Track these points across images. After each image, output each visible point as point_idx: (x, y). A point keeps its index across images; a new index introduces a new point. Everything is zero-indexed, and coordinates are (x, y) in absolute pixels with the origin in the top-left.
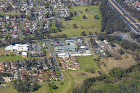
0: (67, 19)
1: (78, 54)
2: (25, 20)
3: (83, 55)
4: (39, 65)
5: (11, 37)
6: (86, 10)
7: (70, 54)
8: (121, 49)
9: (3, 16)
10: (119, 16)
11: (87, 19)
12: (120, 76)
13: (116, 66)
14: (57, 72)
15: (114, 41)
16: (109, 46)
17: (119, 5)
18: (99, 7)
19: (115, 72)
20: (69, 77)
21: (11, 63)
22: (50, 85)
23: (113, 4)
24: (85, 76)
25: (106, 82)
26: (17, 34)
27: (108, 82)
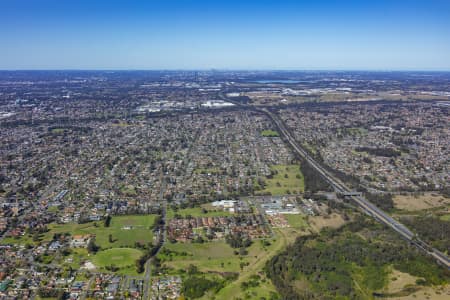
0: (269, 177)
2: (227, 177)
3: (291, 213)
4: (248, 221)
5: (215, 193)
6: (287, 169)
7: (278, 212)
9: (205, 173)
10: (321, 176)
11: (289, 178)
13: (326, 226)
14: (267, 229)
15: (319, 200)
16: (316, 205)
17: (318, 165)
18: (299, 167)
19: (326, 230)
20: (279, 234)
21: (220, 219)
22: (262, 241)
23: (313, 165)
25: (319, 240)
26: (220, 190)
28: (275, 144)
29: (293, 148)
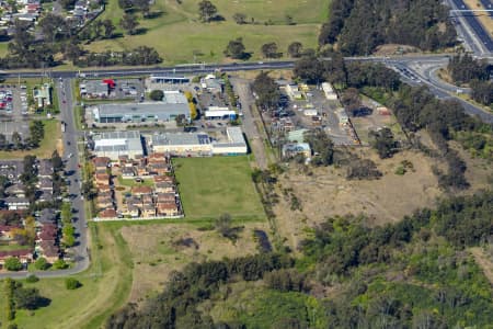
3: (208, 148)
7: (150, 143)
8: (388, 131)
13: (347, 211)
14: (65, 228)
15: (366, 89)
19: (333, 236)
22: (14, 286)
27: (284, 284)
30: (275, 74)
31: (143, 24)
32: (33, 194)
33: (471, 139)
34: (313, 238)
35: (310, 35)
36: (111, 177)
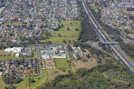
0: (55, 30)
1: (57, 57)
2: (25, 29)
3: (60, 57)
4: (26, 63)
5: (11, 42)
6: (71, 24)
7: (51, 56)
8: (89, 54)
9: (10, 26)
10: (93, 29)
11: (70, 30)
12: (83, 75)
13: (83, 67)
14: (38, 70)
15: (85, 48)
16: (81, 51)
17: (96, 21)
18: (81, 22)
19: (80, 71)
20: (45, 74)
21: (6, 61)
22: (30, 79)
23: (92, 20)
24: (57, 73)
26: (16, 39)
27: (73, 79)
28: (71, 5)
29: (82, 8)
30: (71, 45)
31: (49, 37)
32: (32, 64)
33: (102, 56)
34: (77, 71)
35: (76, 39)
36: (45, 62)
